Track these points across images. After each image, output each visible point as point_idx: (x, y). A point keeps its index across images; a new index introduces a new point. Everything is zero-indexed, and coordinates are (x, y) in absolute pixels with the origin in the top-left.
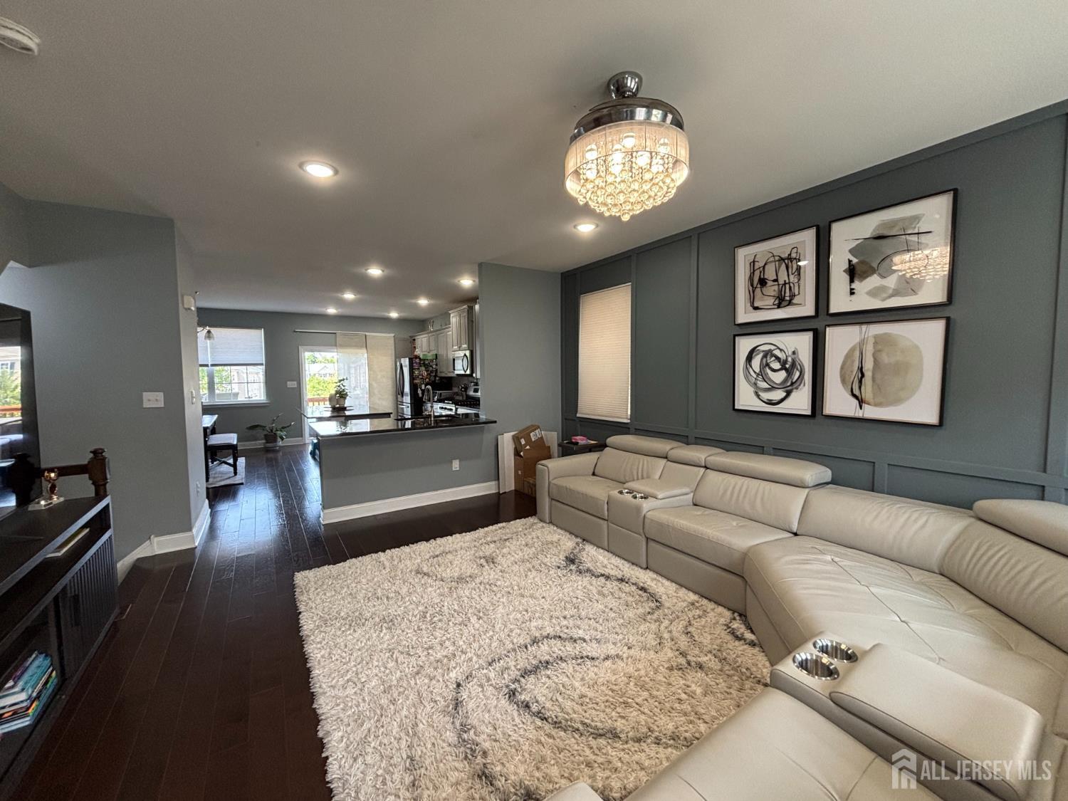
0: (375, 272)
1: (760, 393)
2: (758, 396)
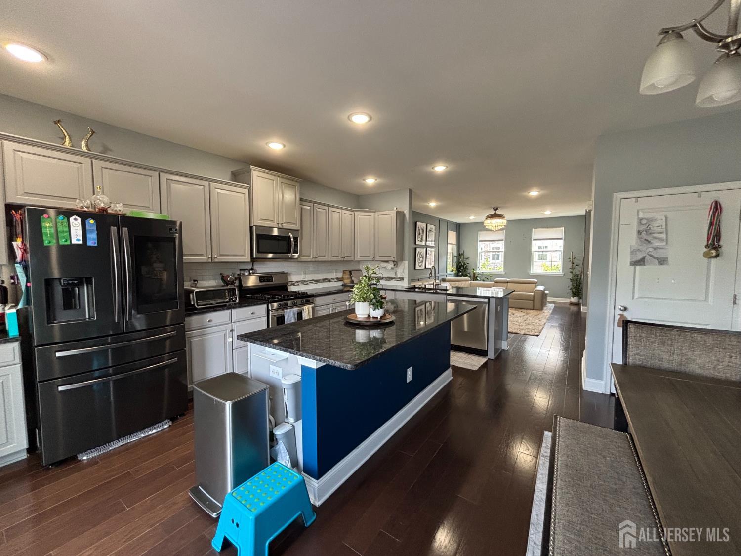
0: (440, 168)
1: (419, 264)
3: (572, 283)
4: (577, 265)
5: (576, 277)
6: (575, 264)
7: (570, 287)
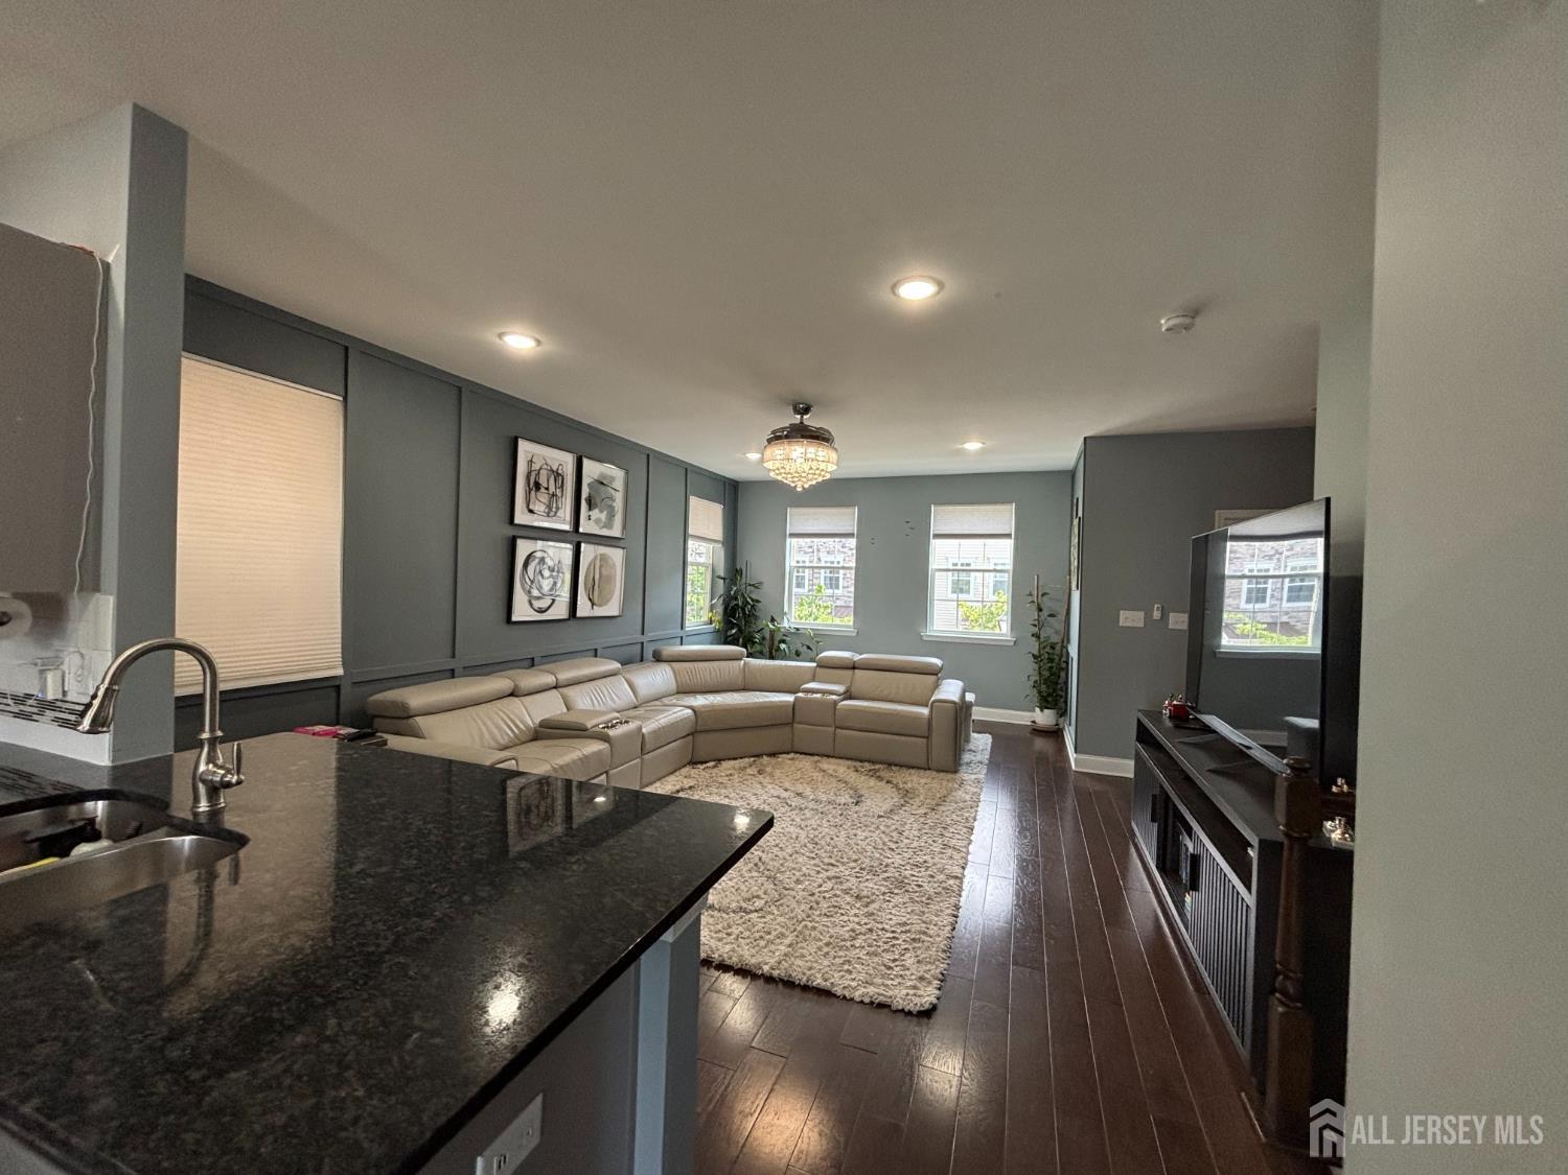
1: (533, 602)
2: (531, 604)
3: (1036, 666)
4: (1051, 615)
5: (1048, 649)
6: (1045, 613)
7: (1033, 679)
